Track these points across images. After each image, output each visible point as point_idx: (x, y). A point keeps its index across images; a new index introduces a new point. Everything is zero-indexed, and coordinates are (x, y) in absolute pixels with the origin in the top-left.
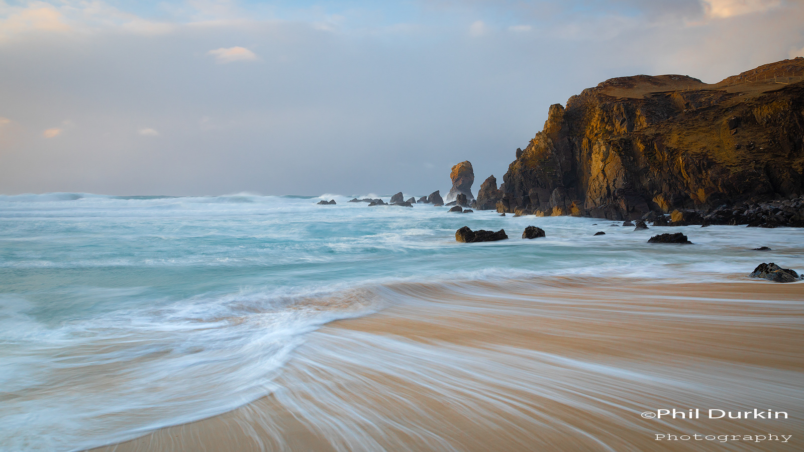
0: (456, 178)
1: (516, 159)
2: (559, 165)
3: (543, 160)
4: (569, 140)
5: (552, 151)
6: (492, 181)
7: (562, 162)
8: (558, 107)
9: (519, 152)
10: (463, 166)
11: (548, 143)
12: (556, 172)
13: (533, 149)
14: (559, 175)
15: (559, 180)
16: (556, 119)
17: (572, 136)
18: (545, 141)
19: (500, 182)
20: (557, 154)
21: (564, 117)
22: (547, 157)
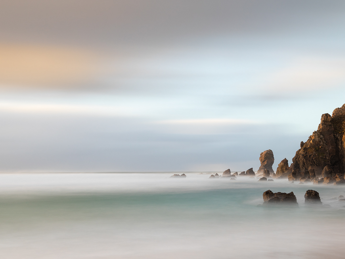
0: (263, 160)
1: (300, 148)
2: (328, 151)
3: (317, 149)
4: (334, 136)
5: (323, 143)
6: (285, 162)
7: (329, 149)
8: (327, 115)
9: (302, 144)
10: (267, 153)
11: (320, 138)
12: (326, 156)
13: (311, 142)
14: (327, 158)
15: (328, 161)
16: (326, 123)
17: (336, 133)
18: (319, 137)
19: (290, 163)
20: (326, 145)
21: (331, 121)
22: (320, 147)
